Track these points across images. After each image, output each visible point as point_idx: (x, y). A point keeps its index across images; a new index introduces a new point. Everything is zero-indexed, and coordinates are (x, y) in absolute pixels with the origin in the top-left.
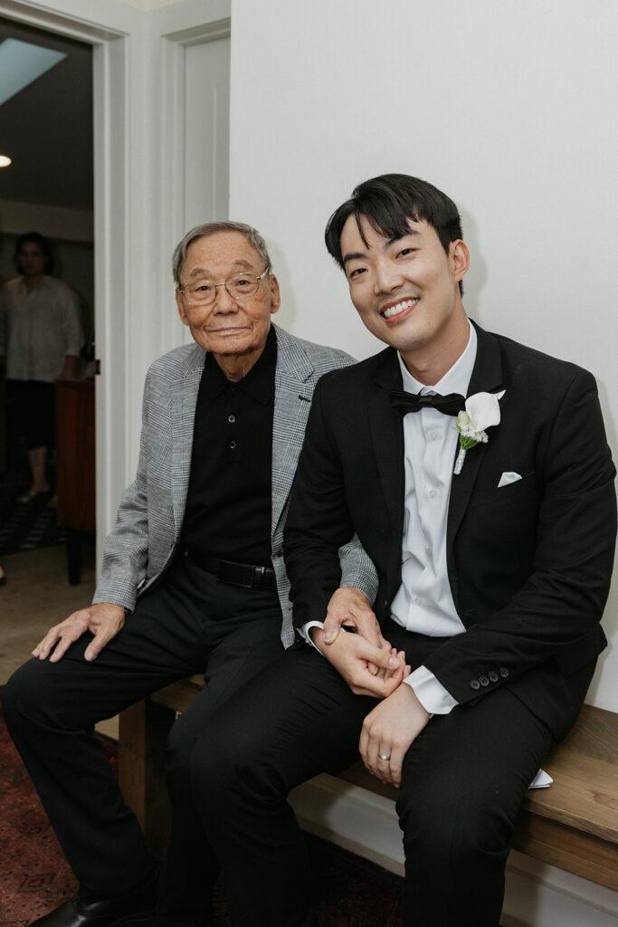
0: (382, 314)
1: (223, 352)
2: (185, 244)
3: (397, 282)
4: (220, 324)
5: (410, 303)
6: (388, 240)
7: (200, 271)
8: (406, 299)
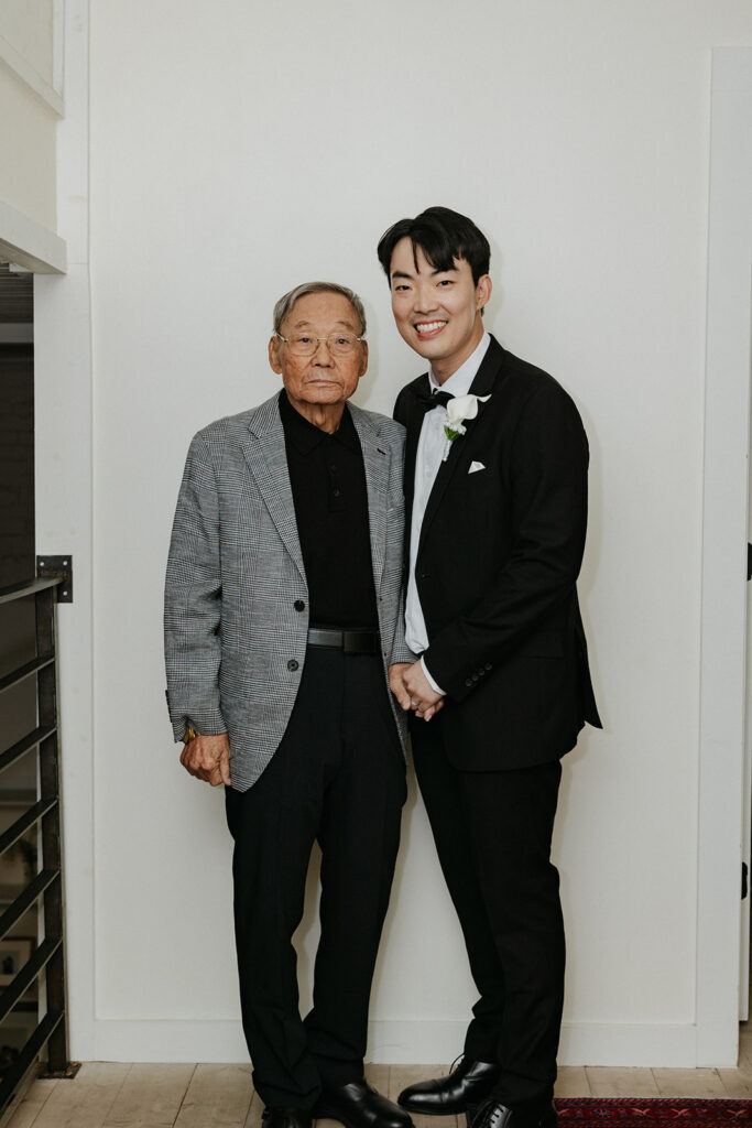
0: (415, 326)
1: (315, 401)
2: (295, 295)
3: (434, 307)
4: (317, 375)
5: (440, 324)
6: (434, 270)
7: (306, 324)
8: (437, 321)
